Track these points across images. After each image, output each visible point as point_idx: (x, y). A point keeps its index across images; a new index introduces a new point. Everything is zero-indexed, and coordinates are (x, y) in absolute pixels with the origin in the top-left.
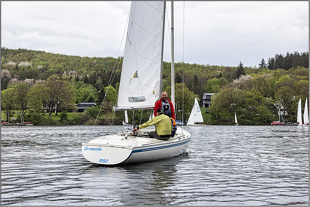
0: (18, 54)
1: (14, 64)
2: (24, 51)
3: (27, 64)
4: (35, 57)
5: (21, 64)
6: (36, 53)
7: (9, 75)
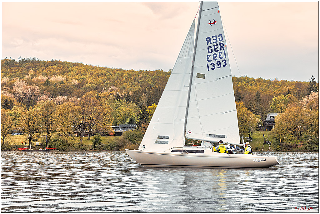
0: (50, 67)
1: (45, 78)
2: (58, 63)
3: (60, 78)
4: (70, 71)
5: (53, 79)
6: (72, 65)
7: (38, 92)
